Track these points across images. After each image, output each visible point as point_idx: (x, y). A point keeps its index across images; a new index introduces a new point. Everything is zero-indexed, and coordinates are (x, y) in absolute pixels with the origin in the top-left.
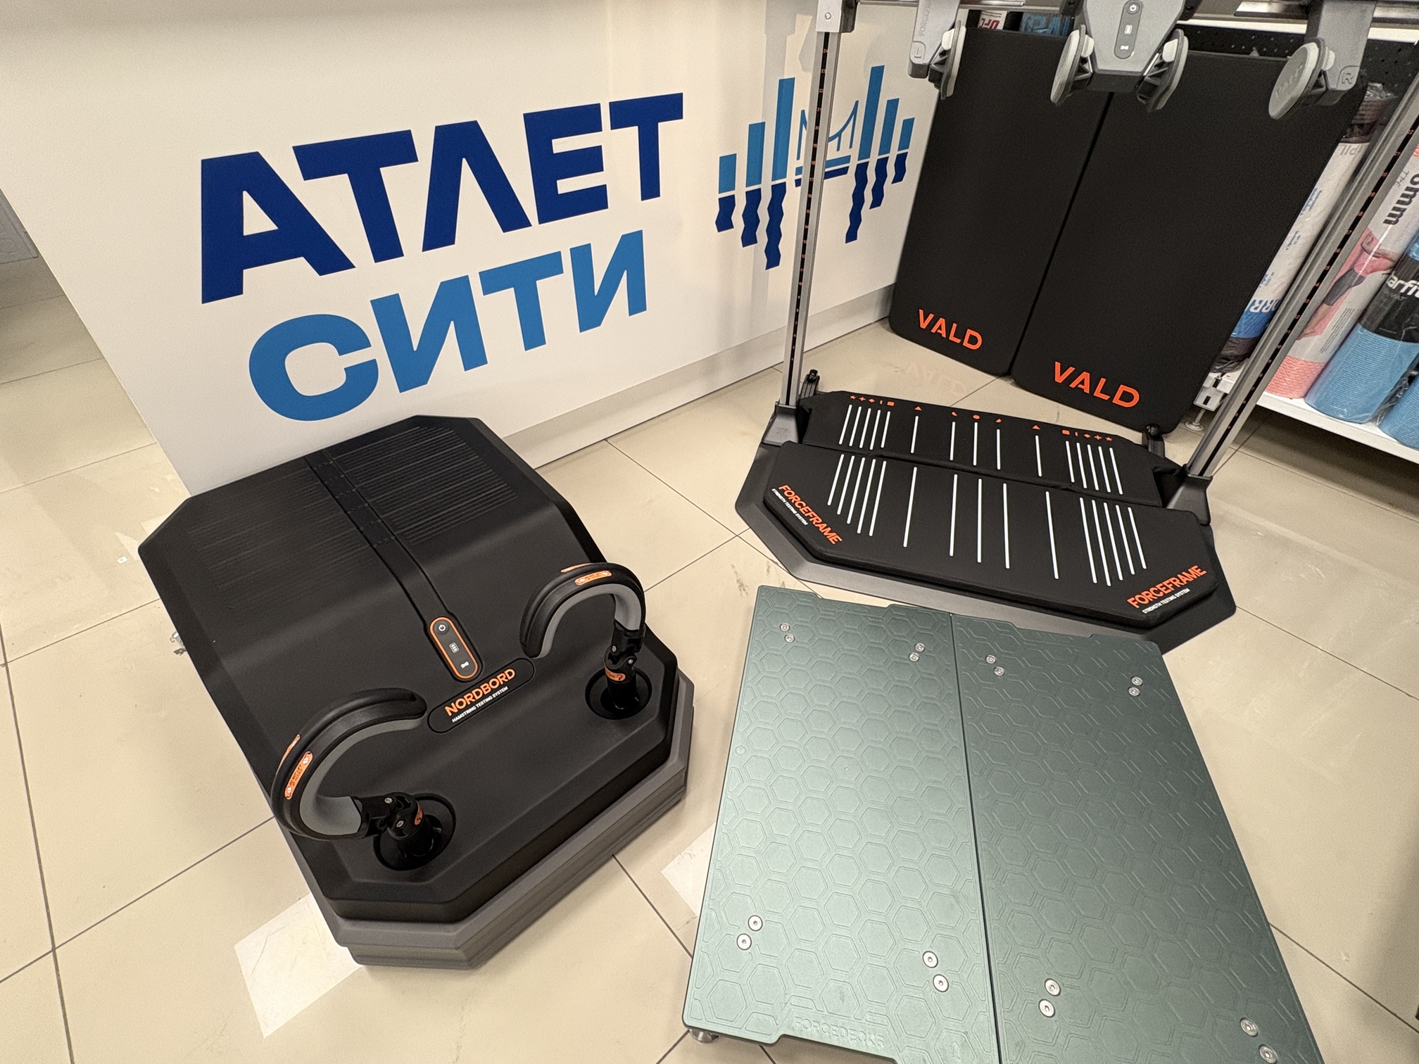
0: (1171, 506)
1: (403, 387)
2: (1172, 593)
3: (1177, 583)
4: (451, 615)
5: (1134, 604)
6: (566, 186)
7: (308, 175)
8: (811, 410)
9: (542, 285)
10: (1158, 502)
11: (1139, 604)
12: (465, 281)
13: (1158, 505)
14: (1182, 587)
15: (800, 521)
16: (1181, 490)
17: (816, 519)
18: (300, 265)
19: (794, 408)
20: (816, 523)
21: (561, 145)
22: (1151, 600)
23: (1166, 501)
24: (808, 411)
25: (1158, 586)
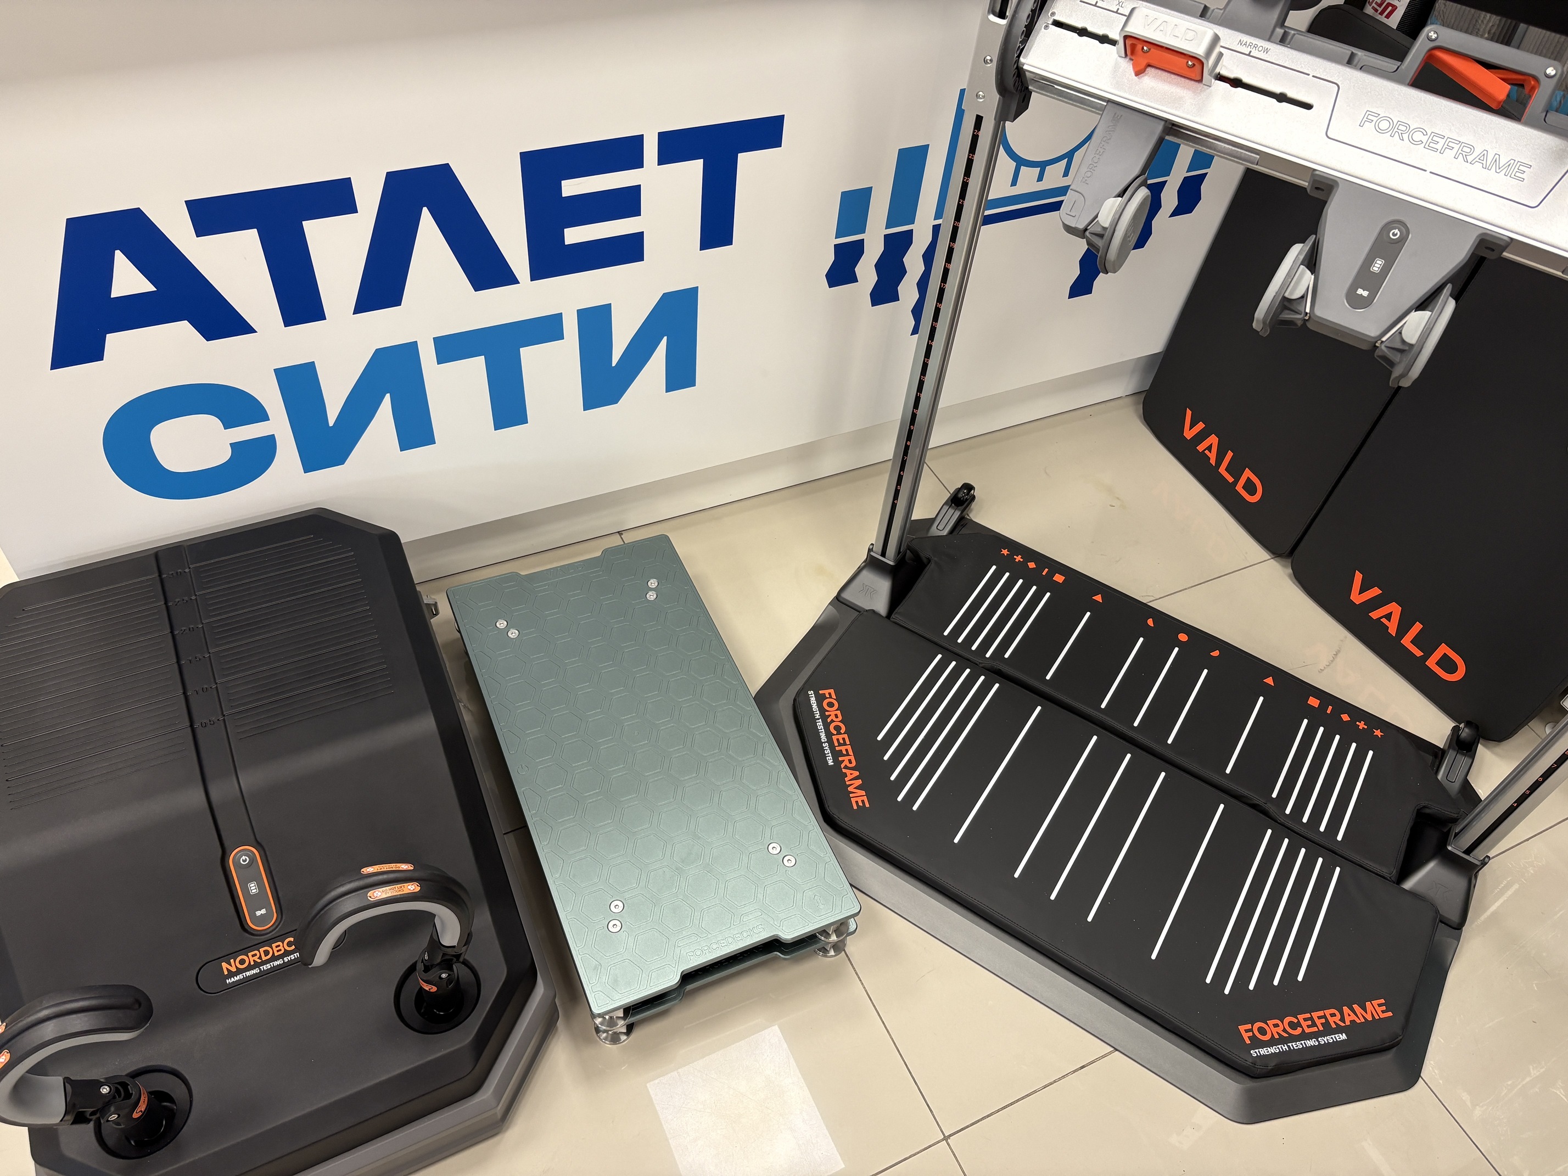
0: (1408, 885)
1: (310, 465)
2: (1315, 1035)
3: (1334, 1021)
4: (259, 845)
5: (1246, 1036)
6: (574, 235)
7: (201, 230)
8: (929, 561)
9: (528, 355)
10: (1390, 870)
11: (1253, 1038)
12: (412, 348)
13: (1387, 875)
14: (1339, 1030)
15: (825, 756)
16: (1431, 865)
17: (849, 760)
18: (183, 330)
19: (892, 563)
20: (846, 767)
21: (571, 187)
22: (1277, 1037)
23: (1406, 871)
24: (925, 561)
25: (1301, 1017)
